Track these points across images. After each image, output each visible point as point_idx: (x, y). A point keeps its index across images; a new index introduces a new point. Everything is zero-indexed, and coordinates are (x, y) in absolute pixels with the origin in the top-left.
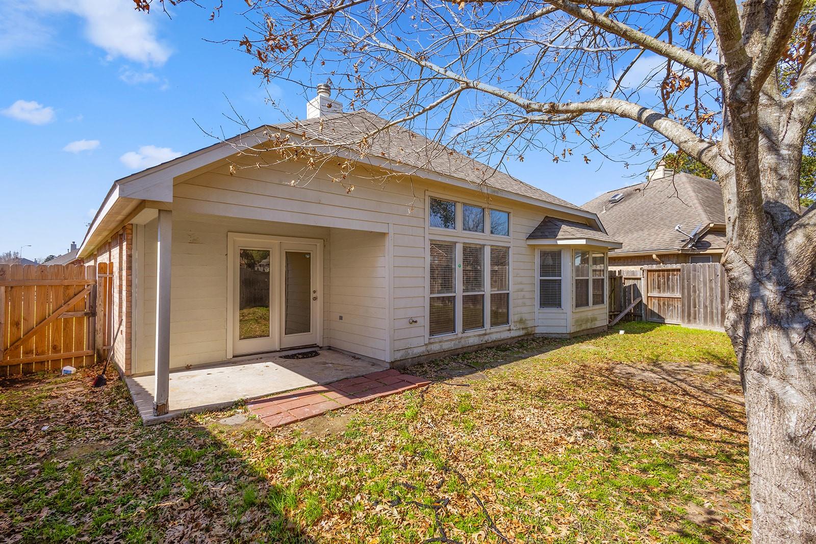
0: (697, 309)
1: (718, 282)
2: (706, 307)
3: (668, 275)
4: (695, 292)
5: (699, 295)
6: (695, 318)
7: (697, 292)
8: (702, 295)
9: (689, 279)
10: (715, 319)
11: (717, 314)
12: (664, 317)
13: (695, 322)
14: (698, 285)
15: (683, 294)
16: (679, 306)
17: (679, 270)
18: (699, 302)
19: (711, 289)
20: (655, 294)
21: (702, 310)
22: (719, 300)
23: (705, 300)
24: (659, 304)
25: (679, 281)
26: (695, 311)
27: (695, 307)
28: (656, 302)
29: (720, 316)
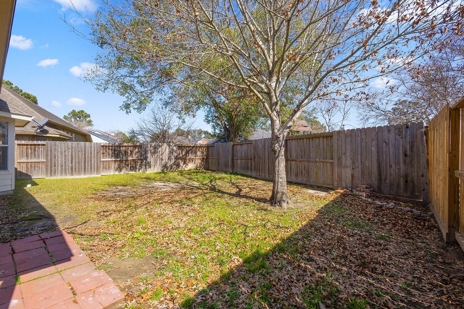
0: (56, 168)
1: (69, 152)
2: (62, 165)
3: (36, 148)
4: (55, 158)
5: (58, 159)
6: (55, 173)
7: (57, 158)
8: (60, 159)
9: (51, 151)
10: (67, 172)
11: (69, 169)
12: (31, 175)
13: (55, 175)
14: (57, 154)
15: (47, 159)
16: (43, 167)
17: (44, 145)
18: (58, 163)
19: (65, 156)
20: (24, 160)
21: (59, 168)
22: (70, 162)
23: (62, 162)
24: (27, 167)
25: (43, 152)
26: (55, 169)
27: (55, 167)
28: (25, 165)
29: (70, 170)
